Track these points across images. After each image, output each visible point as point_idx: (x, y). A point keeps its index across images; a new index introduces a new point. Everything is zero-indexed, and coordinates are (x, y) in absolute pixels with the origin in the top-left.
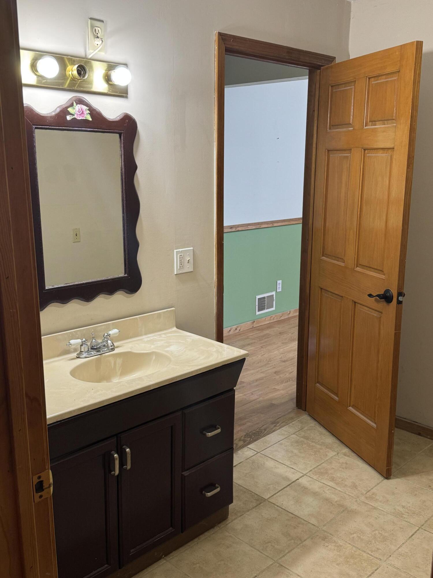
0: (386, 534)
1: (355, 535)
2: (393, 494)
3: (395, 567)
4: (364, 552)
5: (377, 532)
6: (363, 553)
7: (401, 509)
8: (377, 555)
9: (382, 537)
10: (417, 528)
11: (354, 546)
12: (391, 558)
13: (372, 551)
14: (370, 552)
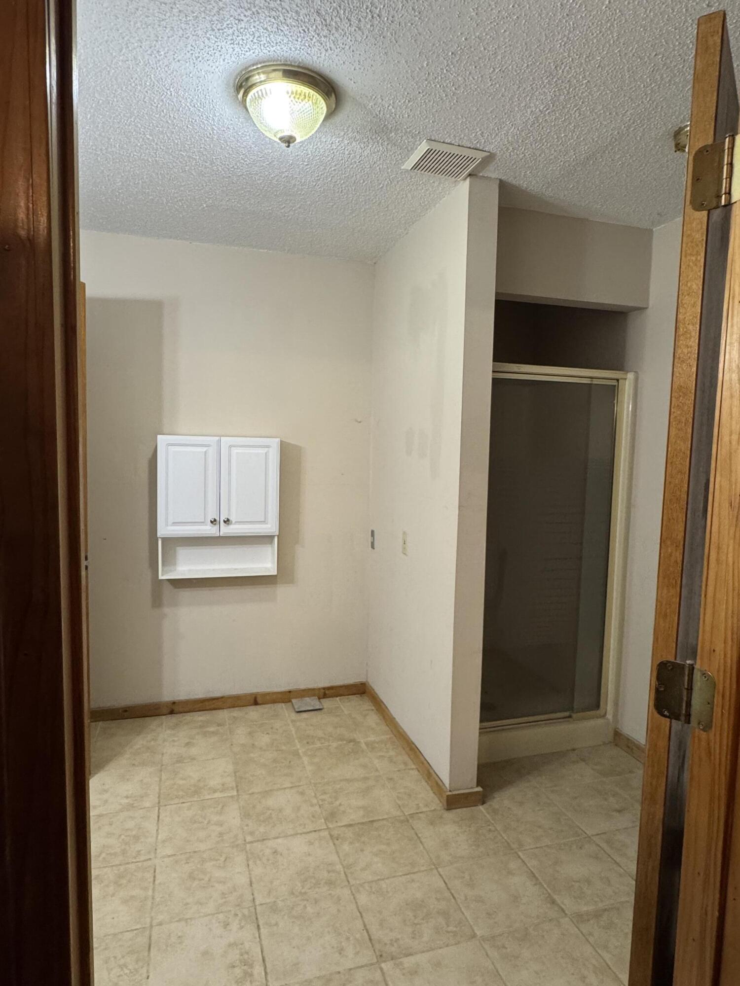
0: (134, 833)
1: (104, 855)
2: (106, 791)
3: (169, 856)
4: (128, 863)
5: (123, 837)
6: (127, 866)
7: (126, 801)
8: (142, 858)
9: (132, 838)
10: (157, 808)
11: (112, 866)
12: (158, 851)
13: (135, 858)
14: (134, 861)
